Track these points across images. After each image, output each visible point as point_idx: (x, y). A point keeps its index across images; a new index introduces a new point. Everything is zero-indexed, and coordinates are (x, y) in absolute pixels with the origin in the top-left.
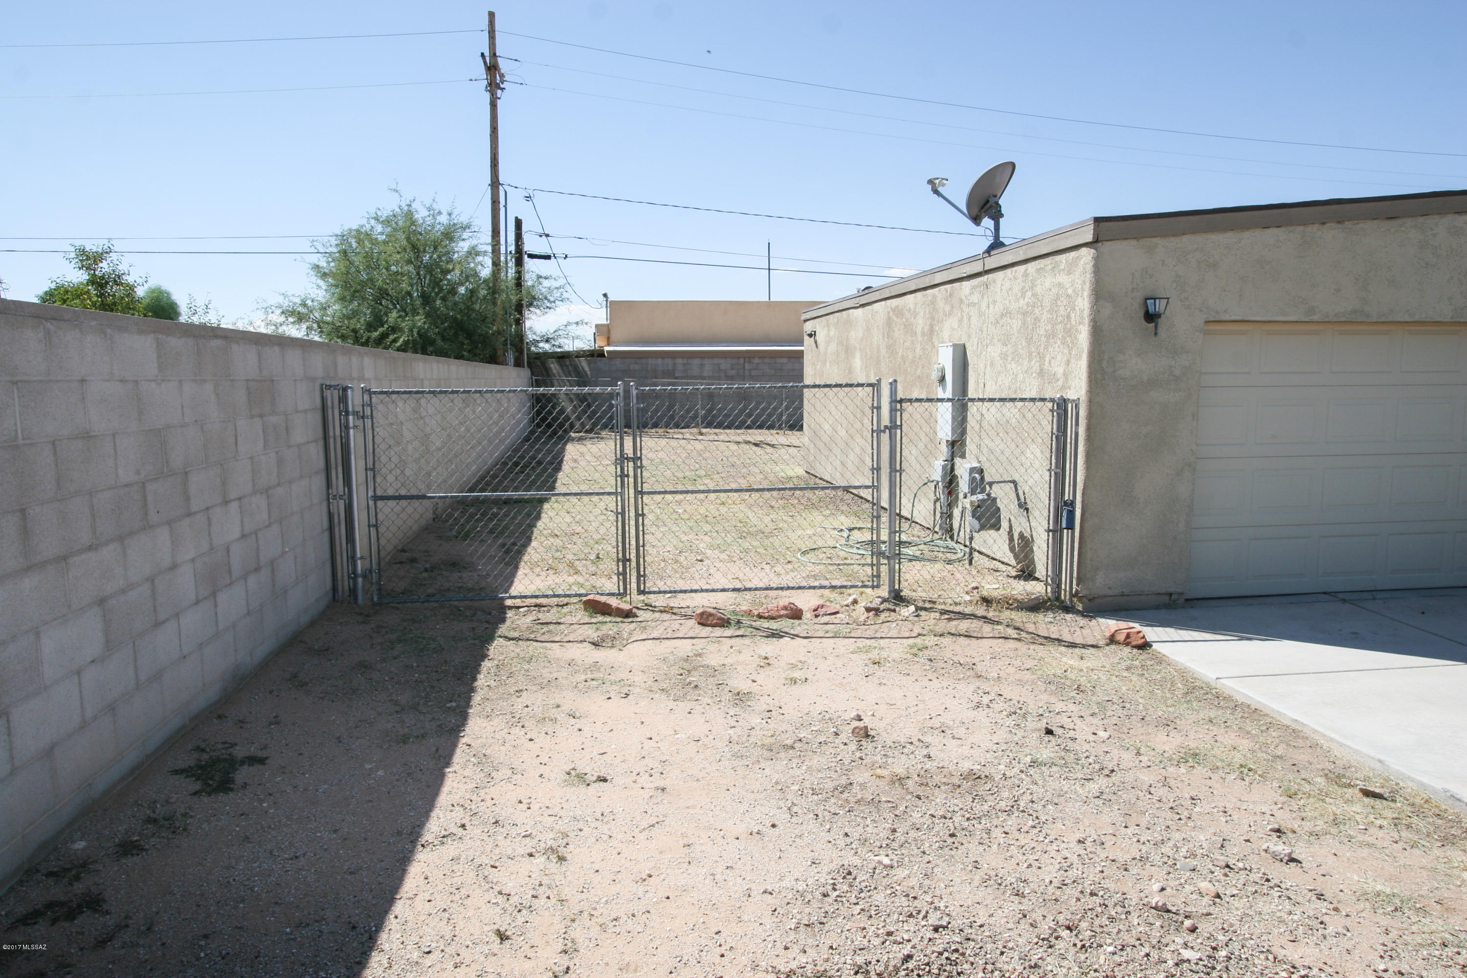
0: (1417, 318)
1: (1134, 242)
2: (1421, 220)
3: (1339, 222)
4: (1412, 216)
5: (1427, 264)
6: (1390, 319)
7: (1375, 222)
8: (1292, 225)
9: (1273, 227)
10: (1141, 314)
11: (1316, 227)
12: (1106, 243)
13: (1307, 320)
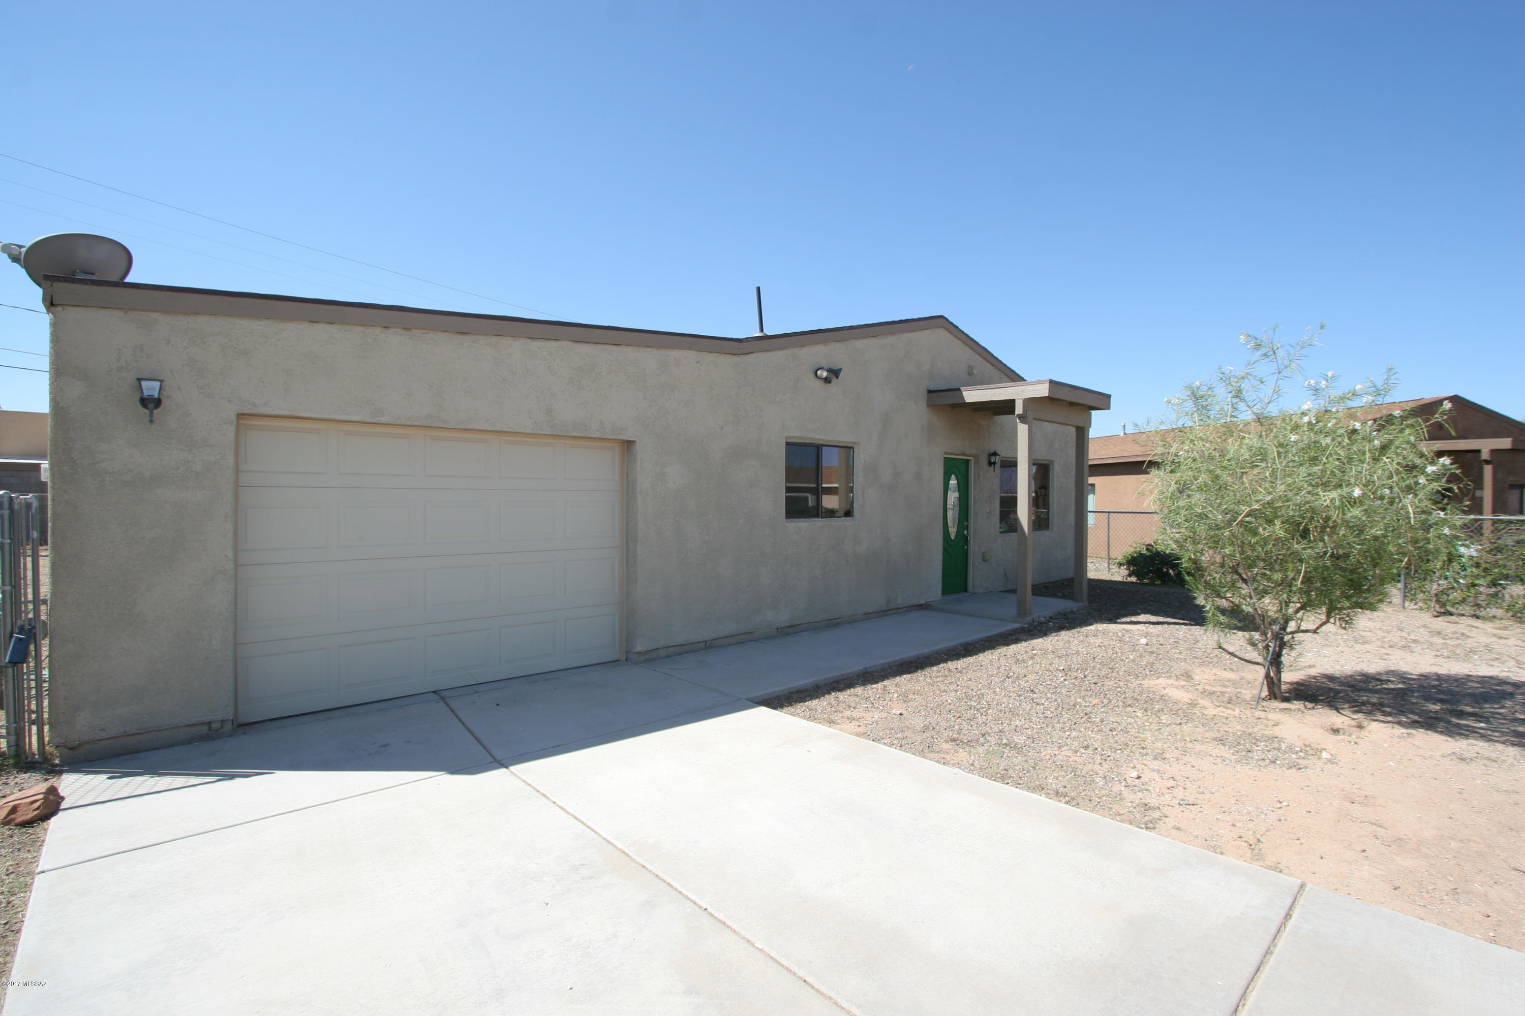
0: (498, 428)
1: (120, 314)
2: (495, 339)
3: (405, 329)
4: (486, 335)
5: (504, 380)
6: (470, 426)
7: (447, 334)
8: (347, 324)
9: (323, 322)
10: (137, 399)
11: (378, 330)
12: (70, 308)
13: (374, 420)
